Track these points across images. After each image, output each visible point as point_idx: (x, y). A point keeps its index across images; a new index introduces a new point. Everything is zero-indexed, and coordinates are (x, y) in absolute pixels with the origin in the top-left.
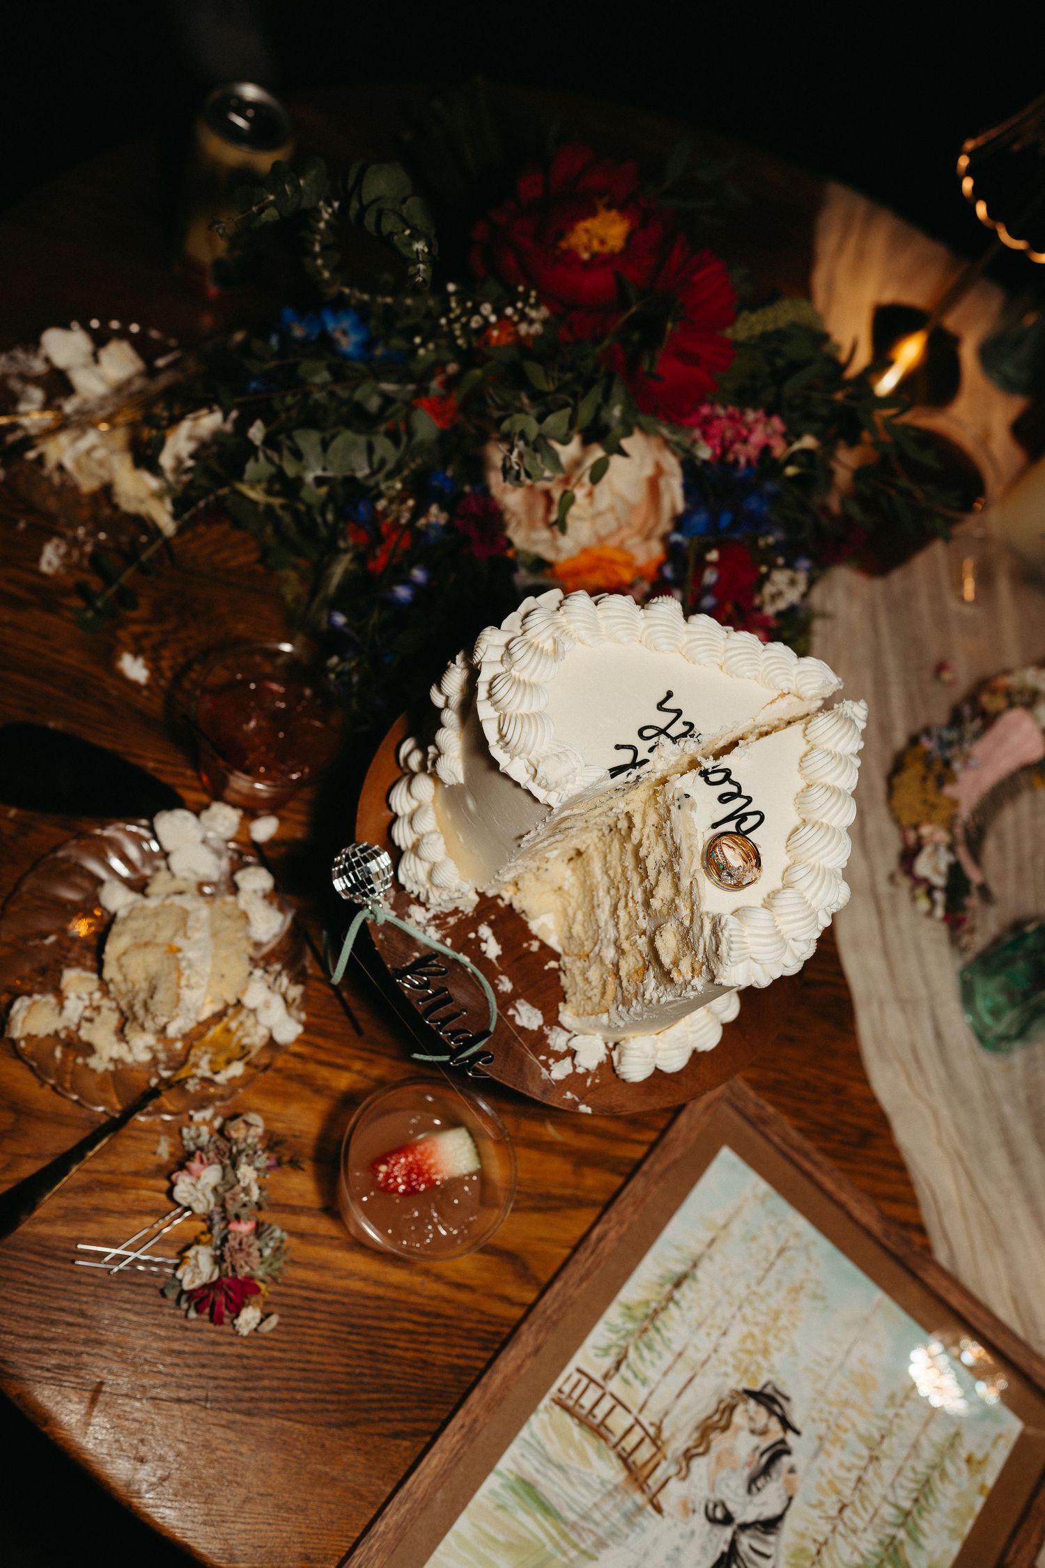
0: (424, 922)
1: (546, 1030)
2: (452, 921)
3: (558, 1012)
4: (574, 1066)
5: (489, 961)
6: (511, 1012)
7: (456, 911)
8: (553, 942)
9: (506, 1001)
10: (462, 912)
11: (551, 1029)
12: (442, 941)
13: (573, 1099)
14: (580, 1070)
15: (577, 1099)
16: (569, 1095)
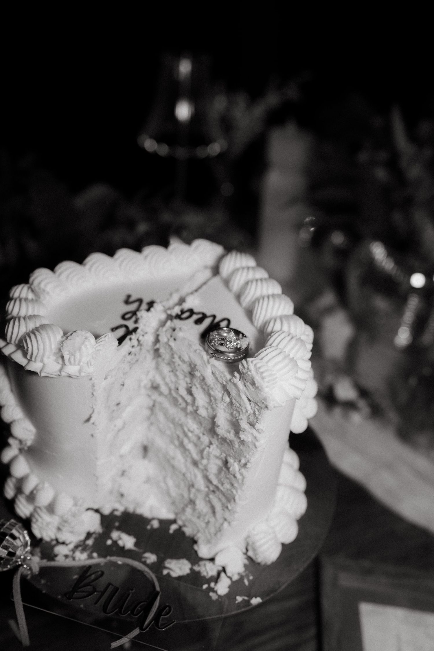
0: (70, 554)
1: (196, 568)
2: (90, 542)
3: (196, 552)
4: (230, 578)
5: (130, 551)
6: (165, 572)
7: (89, 535)
8: (166, 514)
9: (158, 567)
10: (94, 533)
11: (199, 565)
12: (90, 557)
13: (244, 600)
14: (236, 578)
15: (246, 598)
16: (239, 599)
